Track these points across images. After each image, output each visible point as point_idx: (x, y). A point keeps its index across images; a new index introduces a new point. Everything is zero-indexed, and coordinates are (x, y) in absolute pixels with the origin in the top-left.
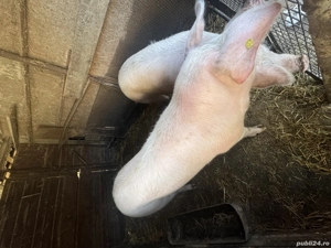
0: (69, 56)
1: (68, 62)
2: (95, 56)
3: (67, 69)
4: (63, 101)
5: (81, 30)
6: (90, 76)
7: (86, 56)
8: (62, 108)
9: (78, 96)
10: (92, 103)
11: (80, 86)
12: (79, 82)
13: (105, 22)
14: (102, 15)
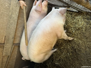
0: (5, 39)
1: (5, 41)
2: (15, 35)
3: (4, 44)
4: (2, 59)
5: (9, 28)
6: (14, 44)
7: (11, 36)
8: (2, 63)
9: (9, 54)
10: (16, 56)
11: (10, 49)
12: (9, 48)
13: (17, 22)
14: (16, 21)
